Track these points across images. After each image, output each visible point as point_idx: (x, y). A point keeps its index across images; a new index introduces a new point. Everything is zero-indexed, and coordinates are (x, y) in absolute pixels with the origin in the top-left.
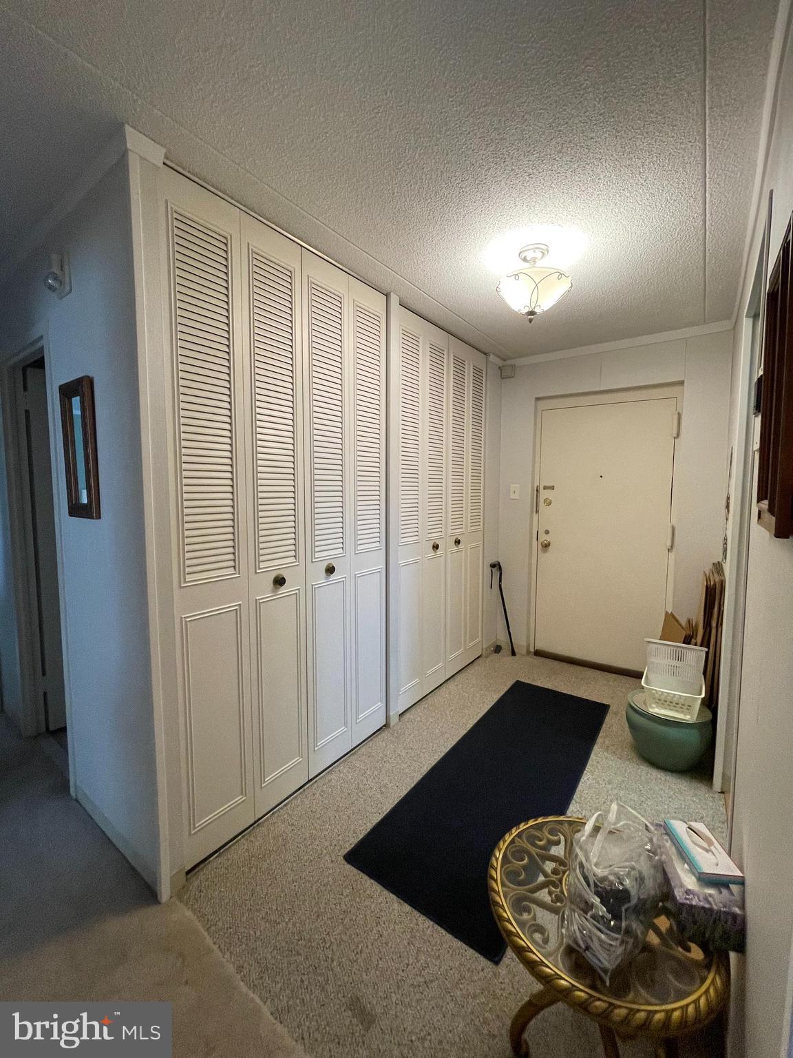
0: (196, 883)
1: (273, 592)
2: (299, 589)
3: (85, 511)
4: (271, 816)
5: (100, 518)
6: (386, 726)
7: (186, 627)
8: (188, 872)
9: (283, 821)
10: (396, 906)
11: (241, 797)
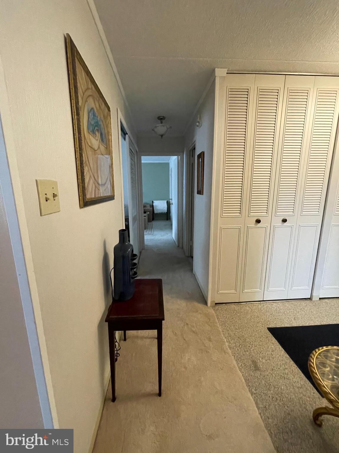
0: (217, 307)
1: (255, 224)
2: (267, 226)
3: (200, 192)
4: (245, 304)
5: (203, 195)
6: (310, 299)
7: (222, 230)
8: (216, 304)
9: (249, 307)
10: (283, 352)
11: (234, 291)
